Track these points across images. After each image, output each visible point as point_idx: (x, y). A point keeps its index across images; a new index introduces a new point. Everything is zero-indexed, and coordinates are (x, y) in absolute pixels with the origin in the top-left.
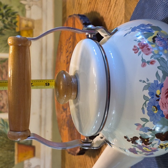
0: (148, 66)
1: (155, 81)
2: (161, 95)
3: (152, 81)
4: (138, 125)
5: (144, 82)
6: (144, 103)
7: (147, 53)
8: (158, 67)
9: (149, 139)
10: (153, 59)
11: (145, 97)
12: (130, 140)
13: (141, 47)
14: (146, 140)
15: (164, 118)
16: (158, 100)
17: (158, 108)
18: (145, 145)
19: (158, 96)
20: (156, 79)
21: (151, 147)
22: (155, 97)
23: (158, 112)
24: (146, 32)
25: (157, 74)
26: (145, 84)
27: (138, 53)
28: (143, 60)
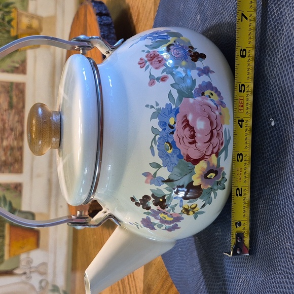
0: (158, 84)
1: (167, 104)
2: (176, 124)
3: (162, 105)
4: (146, 174)
5: (152, 107)
6: (153, 139)
7: (157, 67)
8: (172, 85)
9: (165, 198)
10: (165, 74)
11: (153, 130)
12: (139, 202)
13: (149, 59)
14: (161, 200)
15: (183, 160)
16: (173, 133)
17: (172, 145)
18: (162, 210)
19: (172, 127)
20: (168, 102)
21: (171, 212)
22: (168, 127)
23: (173, 152)
24: (159, 39)
25: (170, 95)
26: (153, 110)
27: (145, 68)
28: (151, 77)
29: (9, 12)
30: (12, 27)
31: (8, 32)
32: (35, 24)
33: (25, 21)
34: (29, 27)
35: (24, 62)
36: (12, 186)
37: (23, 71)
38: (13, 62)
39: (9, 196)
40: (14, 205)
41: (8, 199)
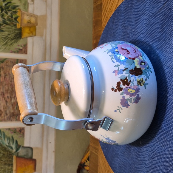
1: (112, 48)
2: (119, 50)
3: (110, 49)
4: (115, 72)
5: (106, 51)
6: (112, 58)
9: (127, 78)
11: (110, 55)
12: (116, 88)
16: (119, 53)
18: (128, 86)
21: (133, 86)
22: (116, 52)
29: (16, 12)
30: (18, 22)
31: (15, 25)
32: (33, 20)
33: (26, 18)
34: (29, 22)
35: (25, 46)
36: (18, 130)
37: (25, 52)
38: (18, 46)
39: (16, 137)
40: (19, 143)
41: (15, 139)
